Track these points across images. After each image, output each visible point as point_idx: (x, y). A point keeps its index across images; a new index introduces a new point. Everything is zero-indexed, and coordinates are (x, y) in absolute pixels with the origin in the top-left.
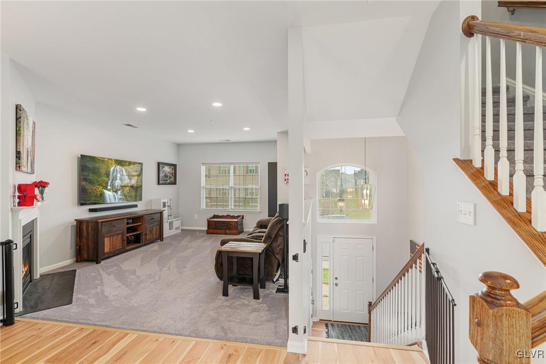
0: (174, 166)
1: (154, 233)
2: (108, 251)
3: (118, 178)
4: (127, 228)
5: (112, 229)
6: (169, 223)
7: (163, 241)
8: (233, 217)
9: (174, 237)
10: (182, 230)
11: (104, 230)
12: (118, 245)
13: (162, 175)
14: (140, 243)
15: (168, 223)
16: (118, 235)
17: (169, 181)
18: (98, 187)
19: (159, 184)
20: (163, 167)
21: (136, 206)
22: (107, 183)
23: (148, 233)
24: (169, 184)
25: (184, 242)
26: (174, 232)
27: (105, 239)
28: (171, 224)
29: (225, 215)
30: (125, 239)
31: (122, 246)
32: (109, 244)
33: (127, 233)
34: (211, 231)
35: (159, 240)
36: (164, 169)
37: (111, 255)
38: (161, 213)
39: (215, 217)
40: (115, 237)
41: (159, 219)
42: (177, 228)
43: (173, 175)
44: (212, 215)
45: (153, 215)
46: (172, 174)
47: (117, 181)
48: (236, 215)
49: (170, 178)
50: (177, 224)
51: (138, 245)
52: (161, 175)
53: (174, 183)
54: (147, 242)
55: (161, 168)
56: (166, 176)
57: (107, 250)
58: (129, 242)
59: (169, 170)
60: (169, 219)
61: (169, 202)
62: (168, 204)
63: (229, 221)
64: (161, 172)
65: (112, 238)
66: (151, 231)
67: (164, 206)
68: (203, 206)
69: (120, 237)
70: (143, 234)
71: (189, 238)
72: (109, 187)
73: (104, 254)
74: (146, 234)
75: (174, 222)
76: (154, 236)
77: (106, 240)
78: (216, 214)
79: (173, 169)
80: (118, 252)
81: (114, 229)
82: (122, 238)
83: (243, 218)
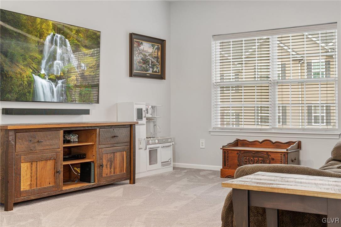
0: (161, 43)
1: (118, 166)
2: (28, 188)
3: (58, 57)
4: (64, 147)
5: (35, 147)
6: (150, 151)
7: (134, 183)
8: (278, 145)
9: (158, 179)
10: (174, 168)
11: (21, 146)
12: (48, 180)
13: (137, 58)
14: (90, 182)
15: (148, 150)
16: (47, 160)
17: (150, 72)
18: (25, 69)
19: (131, 75)
20: (139, 44)
21: (87, 112)
22: (39, 63)
23: (104, 163)
24: (152, 77)
25: (173, 189)
26: (157, 169)
27: (22, 164)
28: (152, 154)
29: (261, 141)
30: (61, 169)
31: (55, 182)
32: (29, 176)
33: (65, 159)
34: (229, 171)
35: (128, 181)
36: (142, 47)
37: (33, 198)
38: (131, 127)
39: (237, 143)
40: (40, 164)
41: (128, 140)
42: (165, 164)
43: (160, 60)
44: (232, 140)
45: (116, 130)
46: (157, 58)
47: (55, 62)
48: (284, 141)
49: (153, 66)
50: (164, 154)
51: (85, 185)
52: (135, 58)
53: (162, 76)
54: (103, 182)
55: (135, 45)
56: (145, 61)
57: (25, 186)
58: (68, 177)
59: (150, 50)
60: (148, 143)
61: (150, 111)
62: (149, 115)
63: (267, 152)
64: (136, 53)
65: (34, 164)
66: (111, 161)
67: (140, 116)
68: (217, 123)
69: (50, 164)
70: (96, 165)
71: (185, 181)
72: (43, 72)
73: (20, 193)
74: (101, 166)
75: (159, 150)
76: (118, 172)
77: (25, 167)
78: (241, 139)
79: (158, 49)
80: (45, 195)
81: (39, 148)
82: (55, 167)
83: (299, 146)
